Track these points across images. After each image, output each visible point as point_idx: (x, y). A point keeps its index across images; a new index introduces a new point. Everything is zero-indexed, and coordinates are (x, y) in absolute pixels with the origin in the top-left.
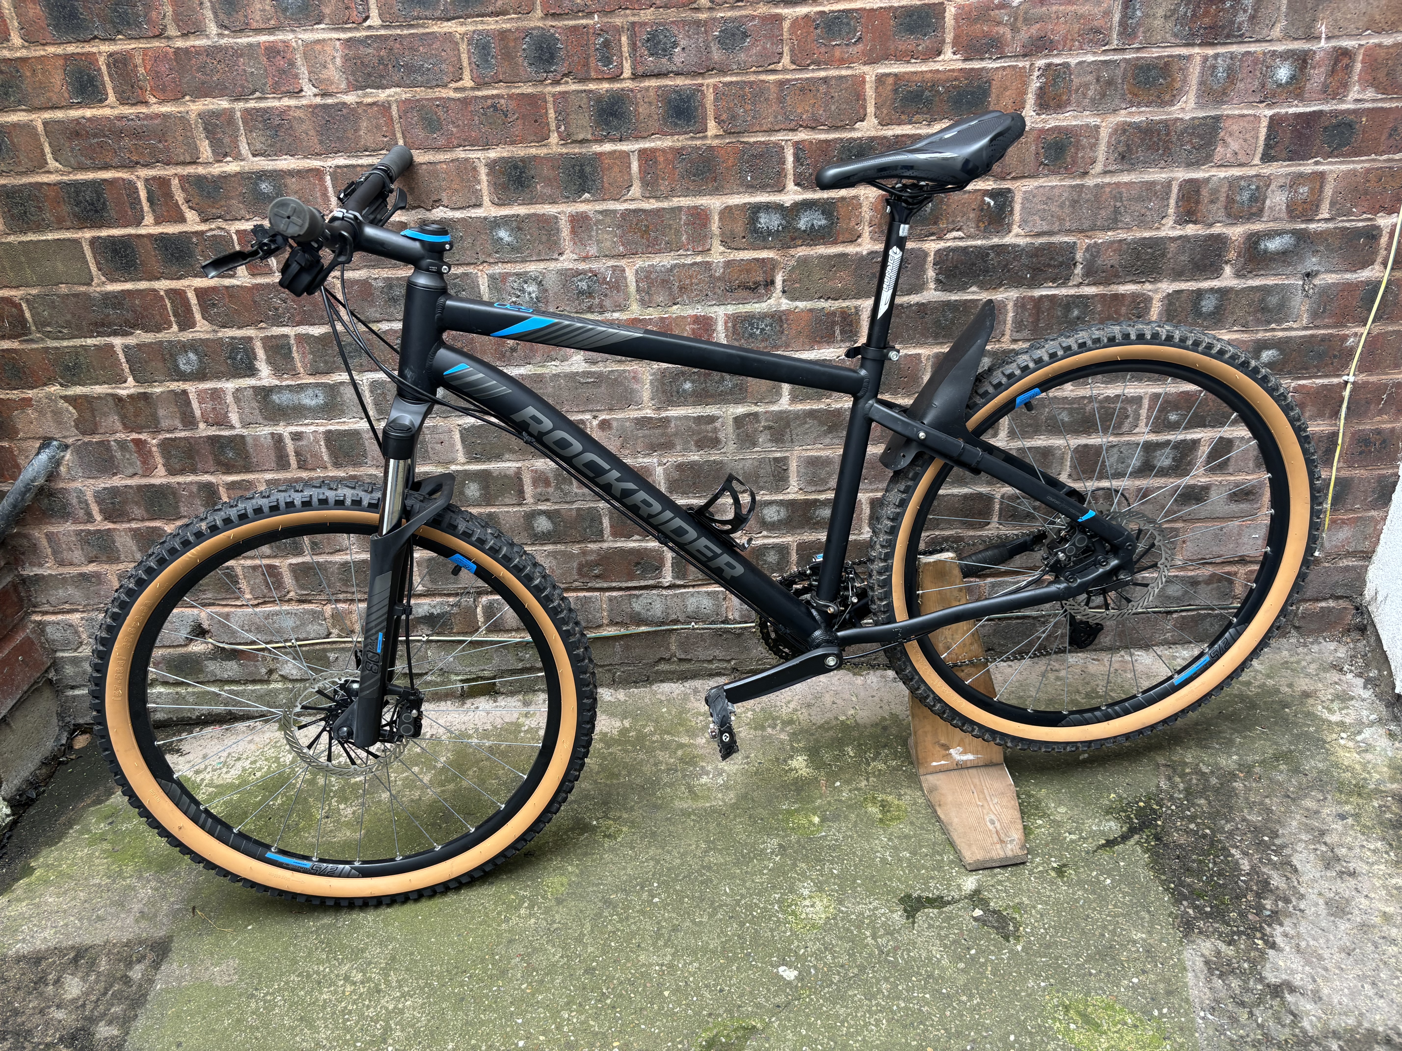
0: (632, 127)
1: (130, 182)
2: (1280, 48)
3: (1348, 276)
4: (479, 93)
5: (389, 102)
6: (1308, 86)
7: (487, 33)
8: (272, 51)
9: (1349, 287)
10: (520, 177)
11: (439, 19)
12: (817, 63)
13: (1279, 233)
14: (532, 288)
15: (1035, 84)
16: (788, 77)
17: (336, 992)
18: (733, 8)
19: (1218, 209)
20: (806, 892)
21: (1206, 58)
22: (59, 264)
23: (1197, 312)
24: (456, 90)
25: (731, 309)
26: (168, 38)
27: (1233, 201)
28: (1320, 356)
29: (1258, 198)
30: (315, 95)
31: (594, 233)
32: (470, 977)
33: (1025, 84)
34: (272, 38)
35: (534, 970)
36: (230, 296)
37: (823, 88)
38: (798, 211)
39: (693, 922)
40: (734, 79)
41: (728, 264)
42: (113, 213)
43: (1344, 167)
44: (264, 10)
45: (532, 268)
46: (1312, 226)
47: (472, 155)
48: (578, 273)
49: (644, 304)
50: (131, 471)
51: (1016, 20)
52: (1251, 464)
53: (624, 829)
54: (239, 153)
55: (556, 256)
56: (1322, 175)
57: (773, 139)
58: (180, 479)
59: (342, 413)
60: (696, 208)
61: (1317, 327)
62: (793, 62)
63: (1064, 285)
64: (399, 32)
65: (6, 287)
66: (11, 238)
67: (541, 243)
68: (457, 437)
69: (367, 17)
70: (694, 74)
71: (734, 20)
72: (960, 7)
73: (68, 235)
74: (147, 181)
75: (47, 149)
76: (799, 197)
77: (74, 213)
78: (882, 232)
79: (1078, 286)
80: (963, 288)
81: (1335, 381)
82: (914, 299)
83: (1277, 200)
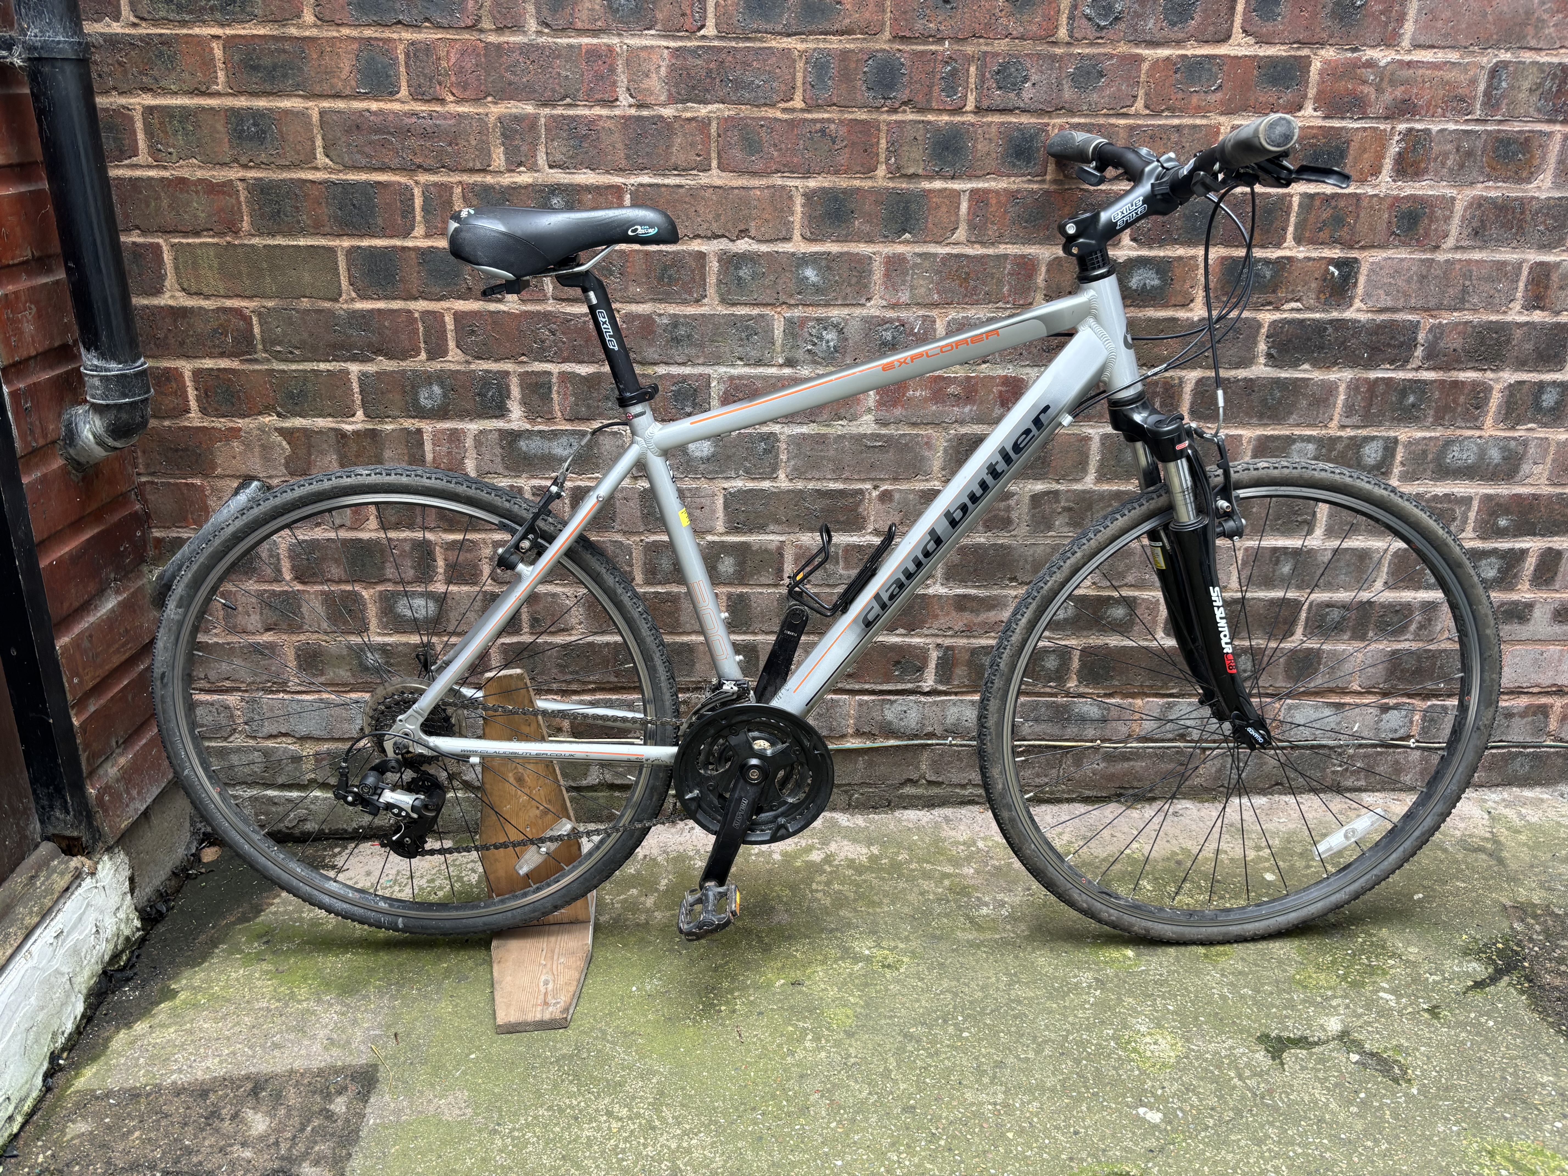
0: (967, 164)
1: (407, 187)
4: (809, 116)
5: (709, 119)
7: (829, 53)
8: (593, 54)
10: (839, 210)
11: (780, 34)
12: (1172, 110)
14: (830, 336)
15: (1394, 149)
16: (1139, 122)
17: (599, 1129)
18: (1091, 44)
19: (1566, 297)
20: (1143, 1029)
21: (1566, 137)
22: (306, 274)
23: (1537, 406)
24: (784, 110)
26: (481, 31)
30: (630, 106)
31: (909, 278)
32: (763, 1114)
33: (1384, 148)
35: (840, 1107)
36: (493, 323)
37: (1175, 137)
38: (1132, 269)
39: (1017, 1057)
40: (1082, 120)
42: (380, 221)
44: (593, 10)
45: (835, 313)
47: (791, 183)
48: (885, 321)
50: (338, 522)
51: (1382, 80)
53: (905, 959)
54: (535, 163)
55: (863, 301)
58: (393, 534)
60: (1023, 256)
62: (1147, 107)
63: (1402, 367)
64: (733, 44)
65: (238, 296)
66: (255, 241)
67: (850, 285)
68: (720, 502)
69: (703, 26)
70: (1042, 113)
71: (1091, 57)
72: (1326, 62)
73: (323, 242)
74: (426, 188)
75: (319, 142)
76: (1134, 254)
77: (336, 218)
78: (1217, 297)
79: (1418, 368)
80: (1295, 365)
82: (1242, 373)
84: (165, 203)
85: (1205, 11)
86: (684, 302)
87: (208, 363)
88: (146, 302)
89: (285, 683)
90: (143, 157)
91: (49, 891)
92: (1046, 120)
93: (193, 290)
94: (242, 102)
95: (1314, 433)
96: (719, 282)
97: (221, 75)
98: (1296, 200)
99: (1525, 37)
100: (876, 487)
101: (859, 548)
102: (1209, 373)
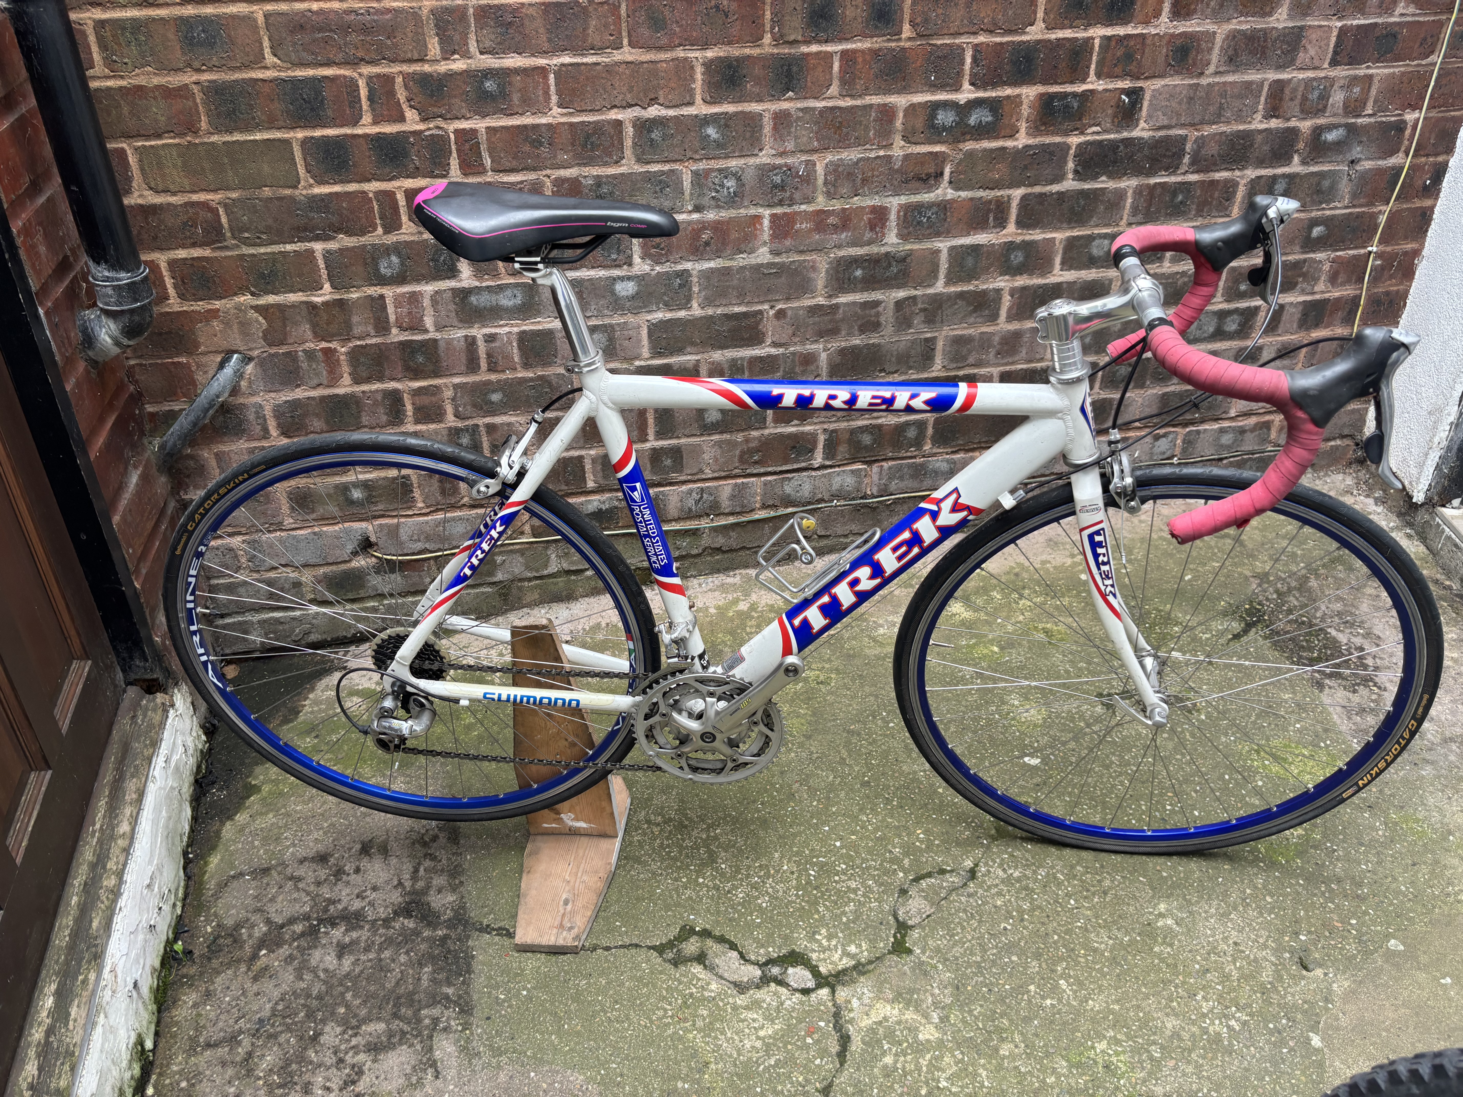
0: (838, 29)
1: (351, 79)
3: (1380, 162)
5: (619, 1)
9: (1379, 172)
10: (733, 76)
13: (1336, 126)
14: (731, 183)
19: (1294, 107)
22: (265, 166)
25: (903, 200)
27: (1307, 99)
28: (1354, 230)
29: (1324, 97)
31: (793, 130)
35: (816, 790)
38: (970, 109)
41: (906, 157)
42: (330, 113)
43: (1386, 71)
45: (733, 163)
46: (1360, 120)
47: (691, 55)
48: (774, 167)
49: (830, 196)
50: (316, 382)
52: (1295, 326)
54: (467, 51)
55: (756, 152)
56: (1370, 77)
57: (957, 41)
58: (365, 387)
59: (538, 313)
60: (885, 105)
61: (1354, 206)
63: (1174, 173)
65: (202, 190)
66: (214, 138)
67: (745, 139)
68: (644, 332)
73: (278, 135)
74: (370, 79)
75: (266, 43)
76: (972, 96)
77: (288, 112)
78: (1036, 127)
79: (1184, 174)
80: (1095, 178)
81: (1362, 251)
82: (1055, 188)
83: (1337, 98)
84: (126, 110)
86: (606, 164)
87: (182, 254)
89: (281, 523)
90: (101, 67)
93: (160, 188)
94: (188, 10)
95: (1108, 231)
96: (635, 144)
98: (1097, 42)
100: (772, 307)
101: (760, 359)
102: (1029, 190)
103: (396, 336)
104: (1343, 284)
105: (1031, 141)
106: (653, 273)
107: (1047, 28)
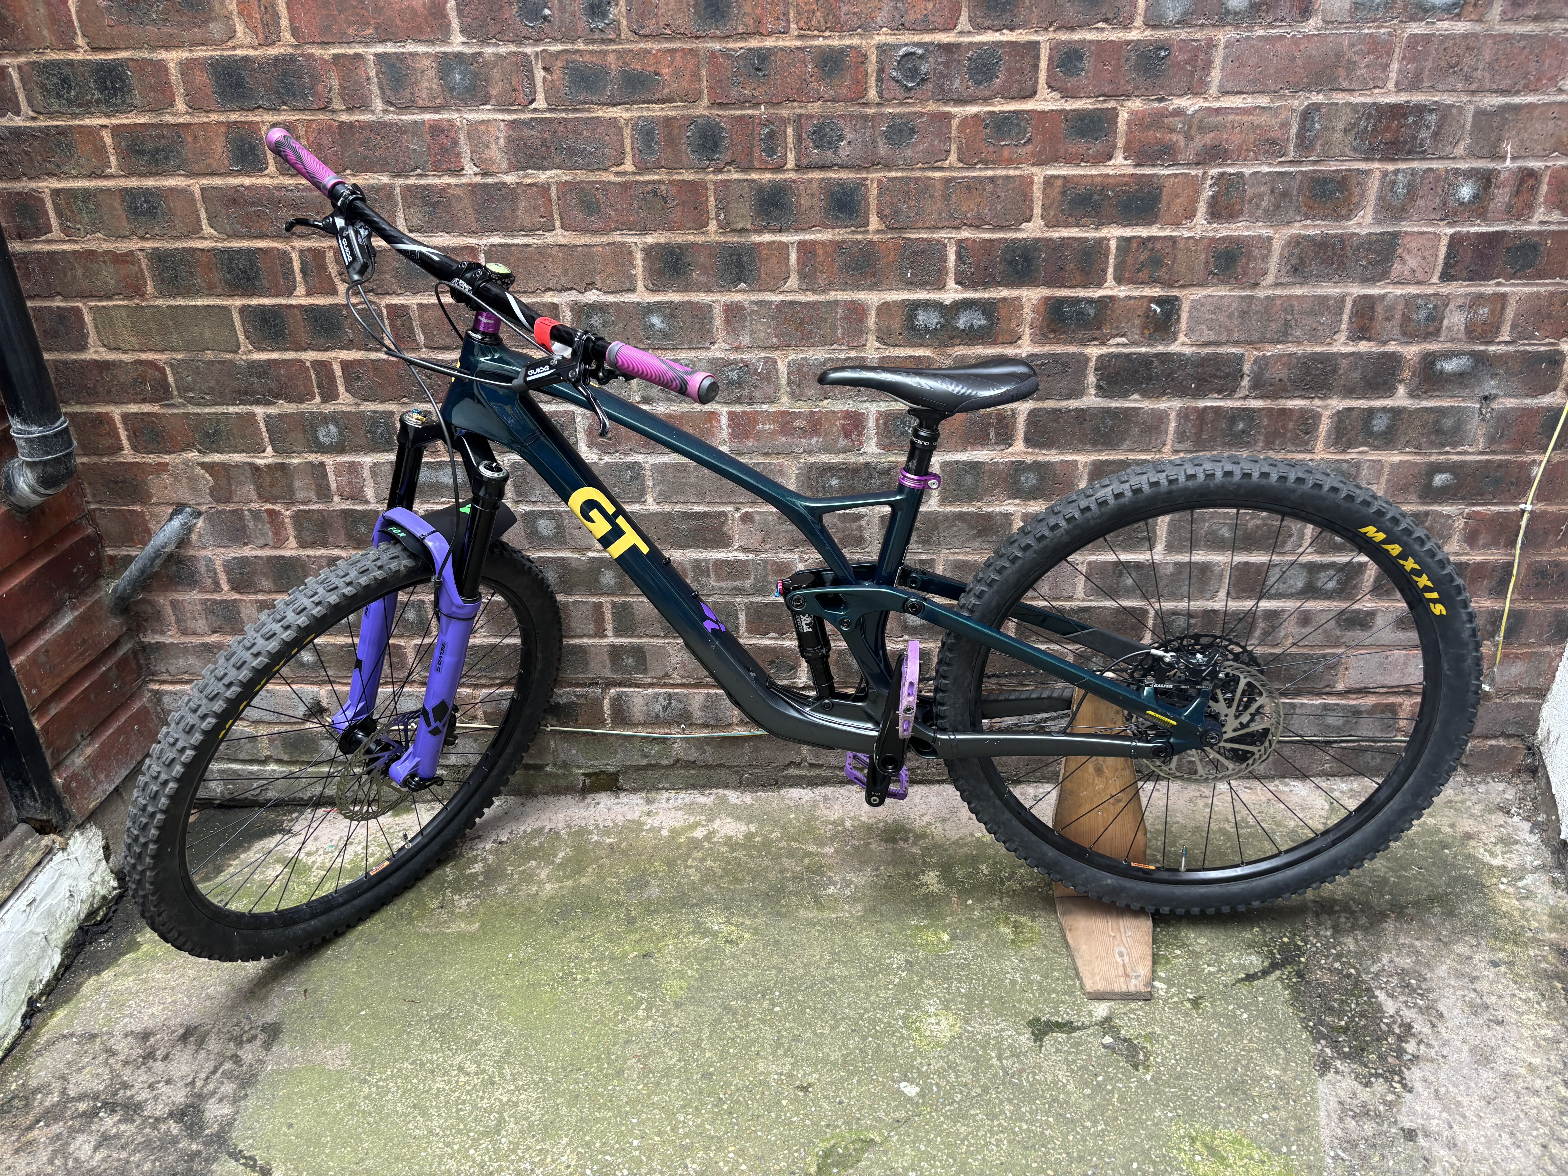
0: (793, 218)
1: (285, 252)
2: (1463, 166)
3: (1528, 401)
4: (640, 178)
5: (549, 184)
6: (1492, 206)
7: (653, 120)
8: (436, 129)
9: (1528, 412)
11: (606, 104)
12: (985, 162)
13: (1457, 354)
15: (1207, 193)
16: (954, 174)
17: (449, 1082)
18: (901, 104)
19: (1393, 328)
20: (931, 1010)
21: (1385, 174)
22: (207, 330)
23: (1368, 430)
24: (617, 174)
25: (883, 405)
26: (333, 111)
27: (1410, 319)
28: (1497, 482)
29: (1435, 319)
30: (476, 174)
31: (747, 324)
32: (585, 1075)
33: (1197, 192)
34: (437, 117)
35: (650, 1071)
36: (375, 370)
37: (989, 187)
38: (958, 310)
39: (814, 1032)
40: (899, 174)
41: (883, 359)
42: (265, 283)
43: (1526, 290)
44: (431, 89)
45: (683, 354)
46: (1492, 348)
47: (629, 240)
48: (729, 363)
49: (795, 397)
50: (262, 542)
51: (1190, 127)
53: (747, 936)
55: (707, 345)
56: (1504, 297)
57: (936, 236)
58: (311, 552)
60: (853, 302)
61: (1493, 452)
62: (960, 160)
63: (1230, 396)
64: (564, 115)
65: (151, 350)
66: (160, 302)
67: (693, 330)
69: (533, 100)
70: (859, 168)
71: (902, 116)
72: (1132, 113)
73: (218, 302)
74: (302, 252)
75: (203, 215)
76: (960, 296)
77: (226, 282)
78: (1044, 335)
79: (1246, 397)
80: (1125, 395)
81: (1512, 509)
82: (1073, 404)
83: (1455, 320)
84: (80, 272)
85: (1008, 69)
87: (133, 408)
88: (74, 357)
90: (56, 233)
91: (21, 867)
92: (864, 175)
93: (113, 345)
94: (133, 183)
95: (1149, 457)
97: (113, 159)
98: (1113, 243)
99: (1336, 79)
100: (737, 510)
101: (727, 563)
102: (1040, 405)
103: (338, 504)
104: (1486, 546)
105: (1037, 350)
106: (602, 463)
107: (1046, 225)
